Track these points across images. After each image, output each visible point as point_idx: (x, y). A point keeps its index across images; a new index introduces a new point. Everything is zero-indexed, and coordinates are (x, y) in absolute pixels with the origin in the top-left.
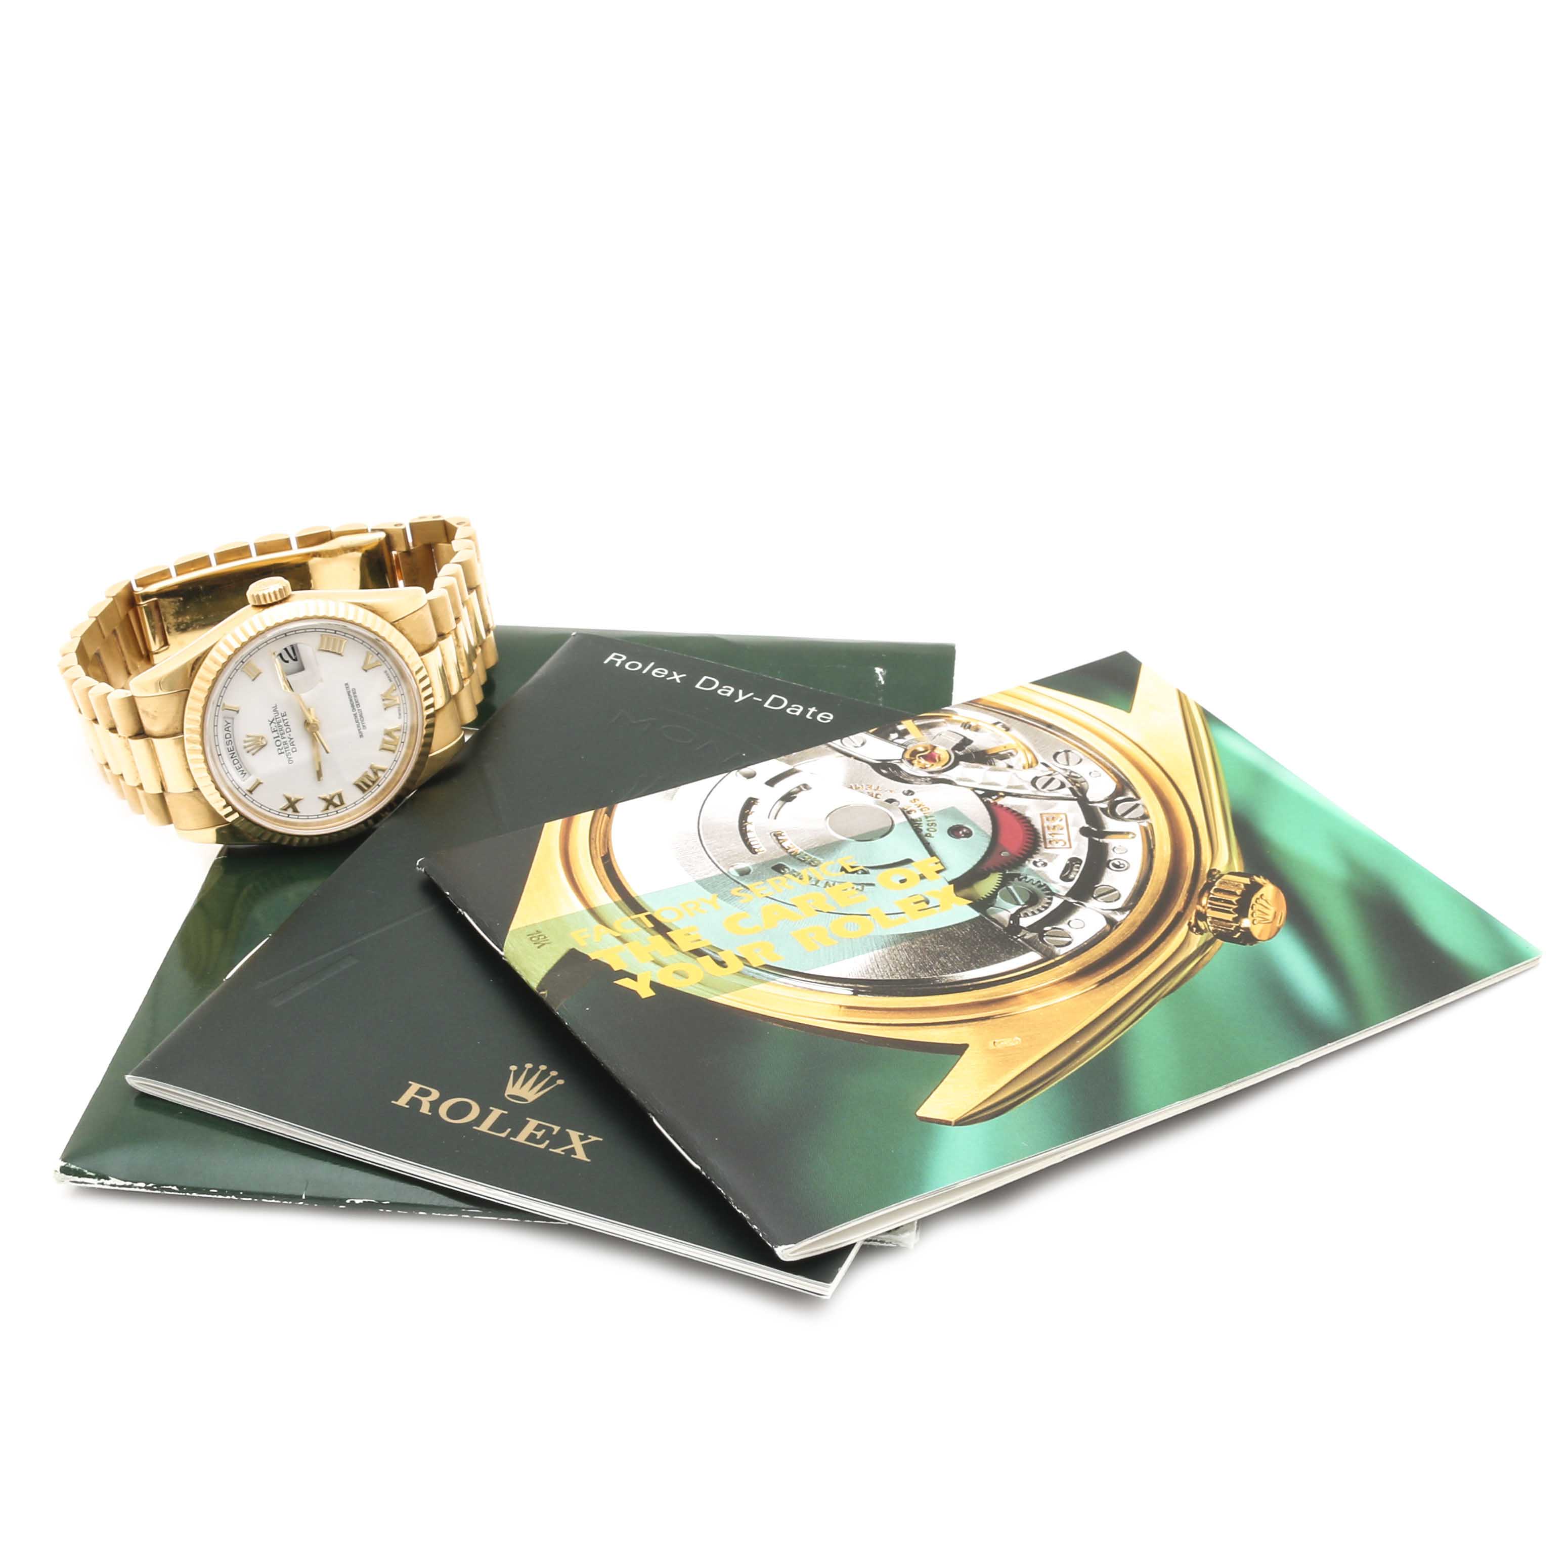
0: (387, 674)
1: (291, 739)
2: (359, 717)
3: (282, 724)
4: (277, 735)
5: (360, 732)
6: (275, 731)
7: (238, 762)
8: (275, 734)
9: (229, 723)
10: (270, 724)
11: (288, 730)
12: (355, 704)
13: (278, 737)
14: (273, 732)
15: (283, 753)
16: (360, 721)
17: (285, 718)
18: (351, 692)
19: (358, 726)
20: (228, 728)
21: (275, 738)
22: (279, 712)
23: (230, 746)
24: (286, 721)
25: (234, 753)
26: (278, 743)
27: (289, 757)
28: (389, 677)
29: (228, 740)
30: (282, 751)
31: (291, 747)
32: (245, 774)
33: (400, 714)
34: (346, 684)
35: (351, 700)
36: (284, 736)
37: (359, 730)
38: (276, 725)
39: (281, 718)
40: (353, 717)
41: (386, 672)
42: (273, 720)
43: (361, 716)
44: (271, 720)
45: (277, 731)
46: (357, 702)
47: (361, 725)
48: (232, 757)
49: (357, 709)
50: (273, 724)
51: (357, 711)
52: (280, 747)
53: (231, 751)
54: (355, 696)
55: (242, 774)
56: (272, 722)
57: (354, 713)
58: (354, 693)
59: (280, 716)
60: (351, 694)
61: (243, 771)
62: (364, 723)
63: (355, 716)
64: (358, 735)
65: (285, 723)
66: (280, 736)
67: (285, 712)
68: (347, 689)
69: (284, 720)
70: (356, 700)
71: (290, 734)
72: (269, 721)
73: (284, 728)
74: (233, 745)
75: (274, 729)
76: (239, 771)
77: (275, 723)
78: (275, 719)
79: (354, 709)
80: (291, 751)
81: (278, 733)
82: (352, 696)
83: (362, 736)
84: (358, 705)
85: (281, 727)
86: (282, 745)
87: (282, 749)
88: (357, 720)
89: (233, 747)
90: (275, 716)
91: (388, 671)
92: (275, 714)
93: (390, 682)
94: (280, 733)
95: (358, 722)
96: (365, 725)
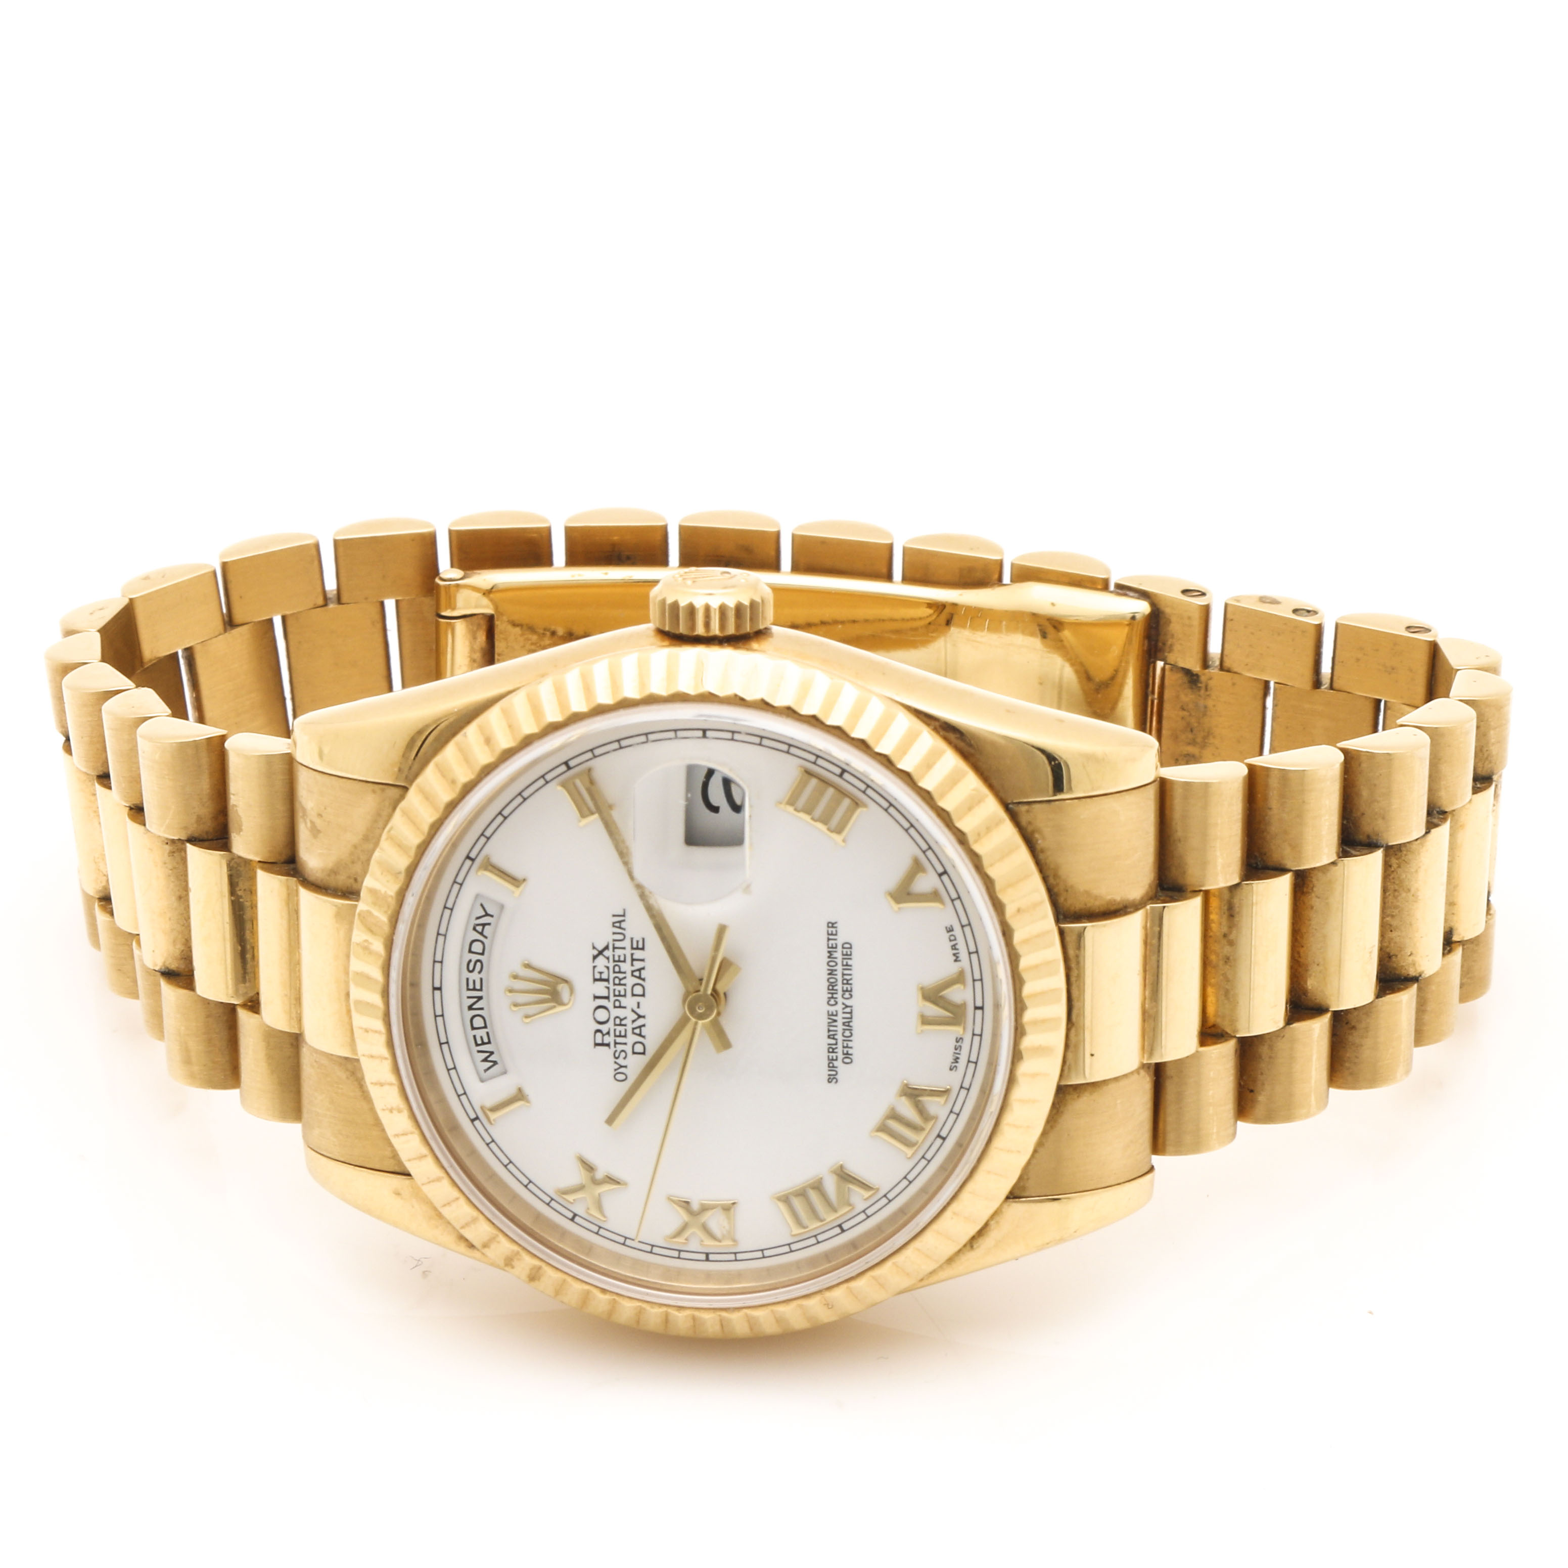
0: (953, 939)
1: (640, 1017)
2: (840, 1028)
3: (626, 967)
4: (605, 993)
5: (832, 1067)
6: (601, 980)
7: (485, 1027)
8: (600, 989)
9: (487, 915)
10: (595, 957)
11: (638, 990)
12: (839, 987)
13: (607, 998)
14: (595, 980)
15: (608, 1045)
16: (839, 1037)
17: (638, 954)
18: (839, 949)
19: (832, 1050)
20: (484, 925)
21: (596, 997)
22: (629, 935)
23: (475, 976)
24: (638, 965)
25: (480, 998)
26: (602, 1015)
27: (621, 1061)
28: (954, 947)
29: (475, 957)
30: (607, 1039)
31: (631, 1039)
32: (495, 1063)
33: (956, 1060)
34: (832, 925)
35: (831, 973)
36: (624, 1001)
37: (831, 1060)
38: (611, 965)
39: (628, 952)
40: (825, 1020)
41: (950, 930)
42: (607, 948)
43: (848, 1024)
44: (600, 948)
45: (607, 980)
46: (847, 982)
47: (840, 1050)
48: (470, 1008)
49: (840, 1000)
50: (601, 957)
51: (839, 1007)
52: (604, 1028)
53: (474, 989)
54: (847, 966)
55: (485, 1060)
56: (601, 953)
57: (832, 1009)
58: (847, 956)
59: (627, 943)
60: (838, 955)
61: (492, 1053)
62: (851, 1048)
63: (829, 1019)
64: (825, 1072)
65: (633, 968)
66: (612, 998)
67: (643, 940)
68: (831, 937)
69: (633, 960)
70: (846, 977)
71: (638, 1004)
72: (594, 948)
73: (630, 981)
74: (482, 975)
75: (601, 973)
76: (479, 1052)
77: (608, 958)
78: (611, 947)
79: (832, 997)
80: (628, 1049)
81: (608, 988)
82: (839, 961)
83: (835, 1080)
84: (847, 991)
85: (621, 976)
86: (610, 1025)
87: (608, 1033)
88: (831, 1033)
89: (481, 980)
90: (614, 940)
91: (958, 931)
92: (614, 933)
93: (956, 961)
94: (614, 990)
95: (834, 1038)
96: (850, 1051)
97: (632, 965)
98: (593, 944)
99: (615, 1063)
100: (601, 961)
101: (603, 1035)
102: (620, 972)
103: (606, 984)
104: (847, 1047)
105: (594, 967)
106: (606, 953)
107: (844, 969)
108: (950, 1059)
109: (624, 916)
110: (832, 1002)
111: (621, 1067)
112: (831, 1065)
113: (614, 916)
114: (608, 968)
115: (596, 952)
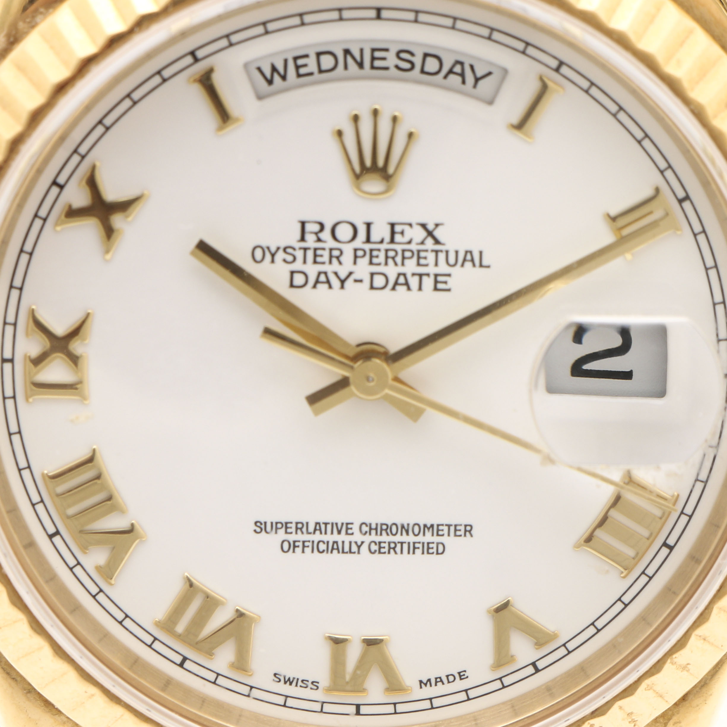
0: (450, 678)
1: (343, 282)
2: (330, 538)
3: (411, 267)
4: (375, 237)
5: (276, 526)
6: (393, 233)
7: (321, 71)
9: (477, 80)
10: (424, 226)
11: (379, 281)
12: (385, 538)
13: (368, 240)
14: (393, 225)
15: (303, 239)
16: (317, 537)
17: (428, 282)
18: (436, 539)
19: (300, 527)
20: (462, 75)
21: (368, 225)
22: (456, 271)
23: (392, 60)
24: (414, 282)
25: (361, 65)
26: (344, 233)
27: (280, 255)
28: (439, 680)
29: (418, 60)
30: (311, 239)
31: (312, 270)
32: (270, 82)
33: (289, 681)
34: (468, 530)
35: (405, 529)
36: (363, 262)
37: (286, 526)
38: (414, 247)
39: (432, 270)
40: (340, 519)
41: (462, 675)
42: (437, 243)
43: (335, 547)
44: (436, 233)
45: (392, 241)
46: (392, 548)
47: (300, 537)
48: (347, 52)
49: (367, 539)
50: (424, 234)
51: (358, 537)
52: (326, 235)
53: (373, 59)
54: (413, 548)
55: (274, 69)
56: (430, 234)
57: (355, 528)
58: (427, 549)
59: (443, 268)
60: (428, 537)
61: (284, 78)
62: (303, 552)
63: (342, 524)
64: (269, 518)
65: (409, 276)
66: (367, 247)
67: (449, 290)
68: (452, 529)
69: (421, 276)
70: (399, 546)
71: (361, 281)
72: (437, 225)
73: (392, 271)
74: (393, 71)
75: (402, 233)
76: (286, 61)
77: (422, 243)
78: (438, 247)
79: (371, 529)
80: (298, 266)
81: (382, 242)
82: (420, 538)
83: (258, 530)
84: (380, 548)
85: (399, 259)
86: (331, 243)
87: (319, 240)
88: (323, 527)
89: (386, 68)
90: (447, 252)
91: (459, 685)
92: (457, 252)
93: (421, 682)
94: (379, 250)
95: (315, 530)
96: (299, 550)
97: (413, 274)
98: (443, 224)
99: (278, 248)
100: (419, 234)
101: (316, 234)
102: (404, 258)
103: (388, 239)
104: (304, 546)
105: (410, 225)
106: (430, 241)
107: (409, 543)
108: (290, 674)
109: (481, 266)
110: (365, 529)
111: (273, 255)
112: (279, 526)
113: (481, 253)
114: (410, 242)
115: (430, 227)
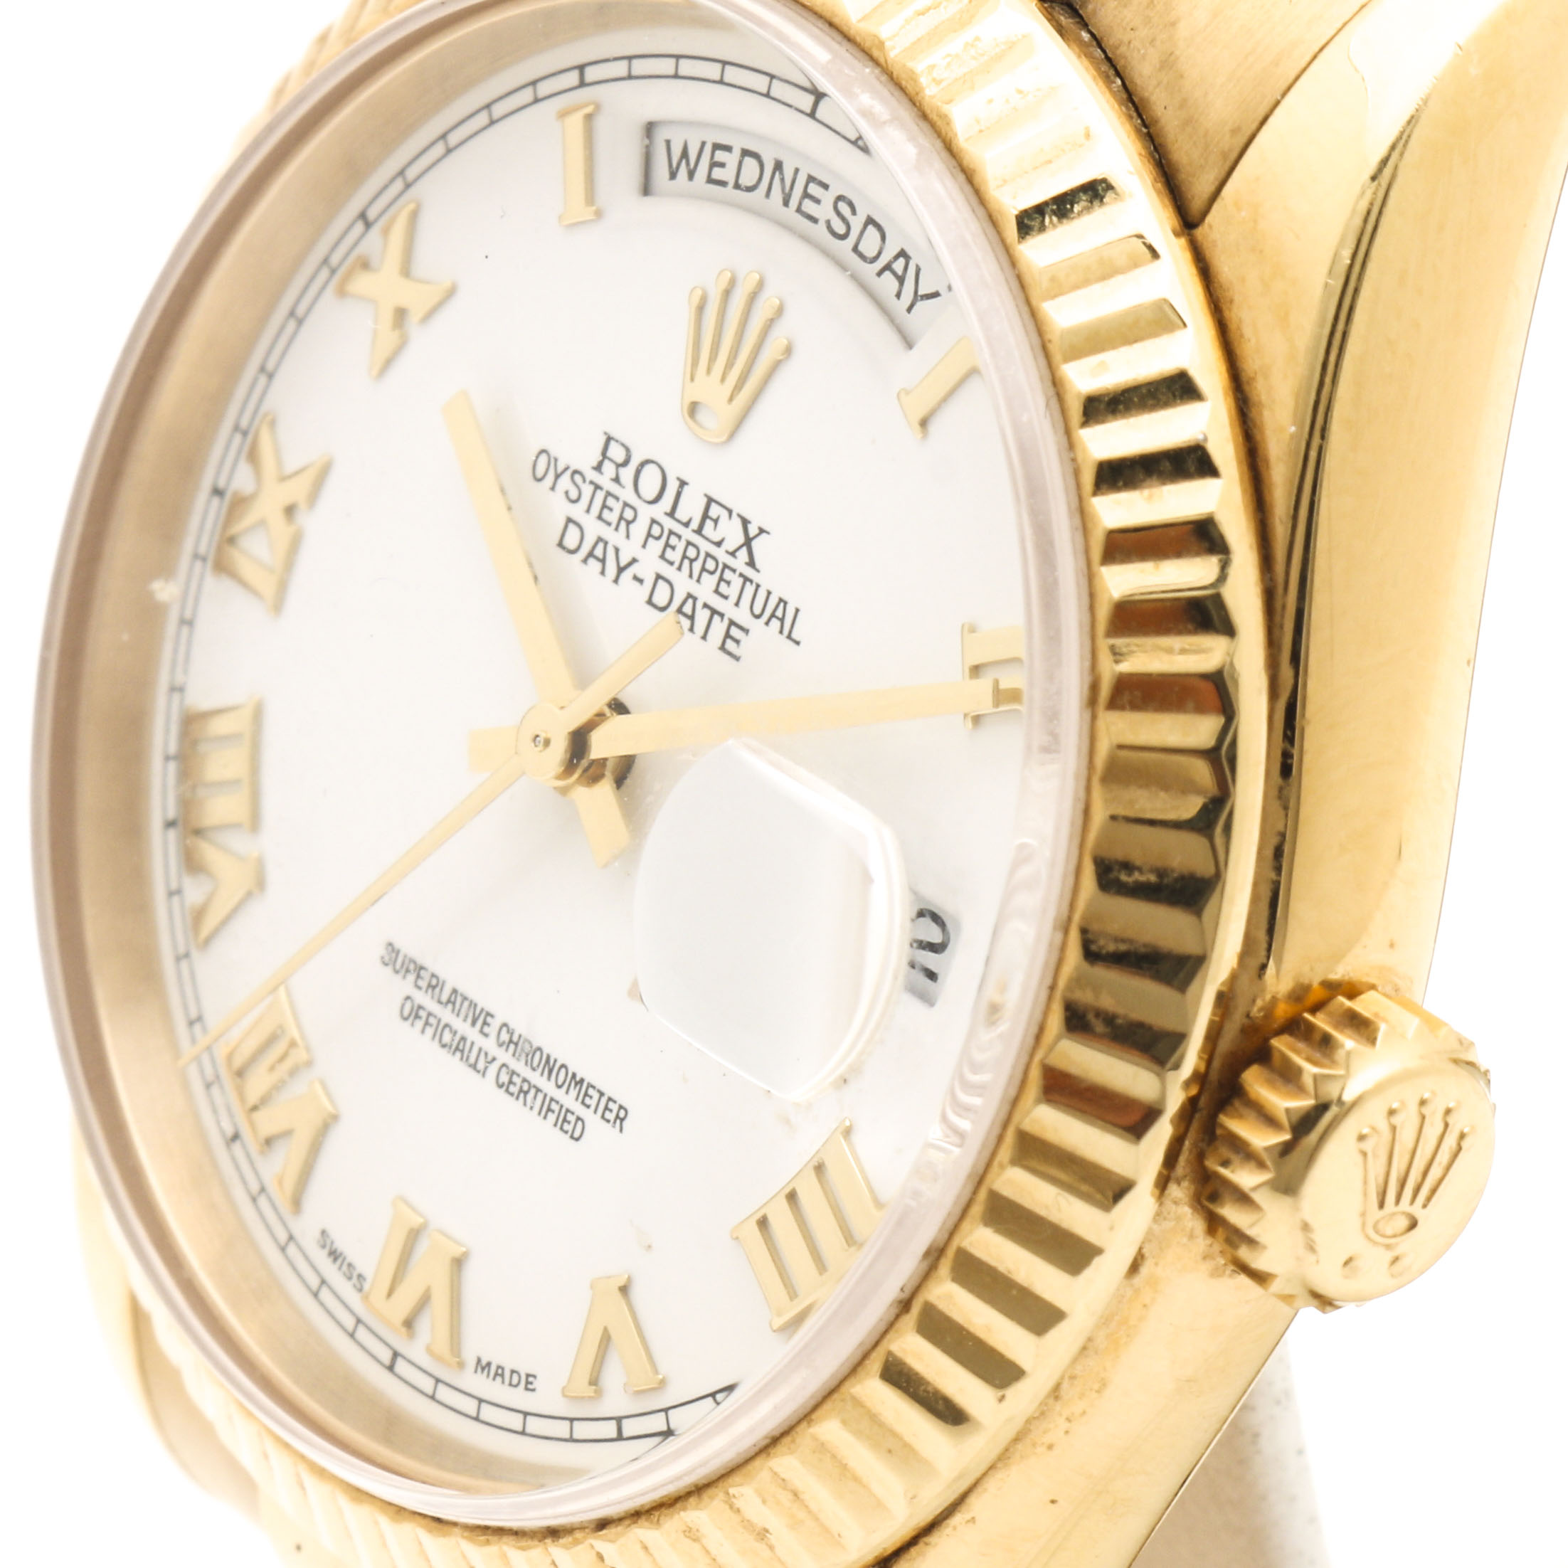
0: (514, 1378)
1: (620, 571)
2: (460, 1026)
3: (707, 589)
4: (681, 514)
5: (409, 966)
6: (705, 516)
7: (737, 185)
8: (691, 507)
9: (917, 297)
10: (745, 522)
11: (661, 597)
12: (522, 1067)
13: (673, 512)
14: (709, 501)
15: (598, 468)
16: (446, 1015)
17: (719, 628)
18: (579, 1109)
19: (434, 984)
21: (682, 486)
22: (756, 626)
23: (826, 208)
24: (702, 616)
26: (650, 483)
27: (565, 482)
28: (500, 1372)
30: (608, 472)
31: (592, 529)
32: (674, 174)
33: (333, 1254)
34: (621, 1117)
35: (550, 1066)
36: (656, 547)
37: (419, 972)
38: (721, 555)
39: (729, 609)
40: (483, 1002)
41: (529, 1383)
42: (751, 563)
43: (460, 1047)
45: (700, 530)
46: (526, 1092)
47: (429, 1002)
49: (501, 1056)
50: (740, 538)
51: (490, 1045)
52: (627, 474)
53: (805, 194)
54: (547, 1107)
55: (685, 153)
56: (748, 542)
57: (494, 1028)
58: (563, 1119)
59: (742, 616)
60: (569, 1100)
61: (691, 174)
62: (423, 1031)
63: (482, 1010)
64: (406, 945)
65: (699, 605)
66: (669, 524)
67: (737, 658)
68: (604, 1100)
69: (714, 612)
70: (533, 1091)
71: (641, 581)
72: (762, 531)
73: (683, 584)
74: (822, 229)
75: (716, 521)
76: (703, 145)
77: (733, 554)
78: (749, 572)
79: (511, 1041)
80: (577, 512)
81: (687, 525)
82: (559, 1094)
83: (387, 959)
84: (511, 1082)
85: (697, 566)
86: (627, 494)
87: (617, 480)
88: (459, 999)
89: (814, 220)
90: (758, 586)
91: (521, 1398)
92: (769, 593)
93: (479, 1361)
94: (679, 537)
95: (449, 1001)
96: (420, 1024)
97: (706, 606)
98: (768, 533)
99: (567, 469)
100: (734, 537)
101: (618, 466)
102: (703, 569)
103: (694, 525)
104: (427, 1023)
105: (730, 512)
106: (743, 554)
107: (545, 1096)
108: (339, 1243)
109: (789, 637)
110: (505, 1036)
111: (557, 476)
112: (412, 967)
113: (797, 610)
114: (719, 544)
115: (753, 531)
